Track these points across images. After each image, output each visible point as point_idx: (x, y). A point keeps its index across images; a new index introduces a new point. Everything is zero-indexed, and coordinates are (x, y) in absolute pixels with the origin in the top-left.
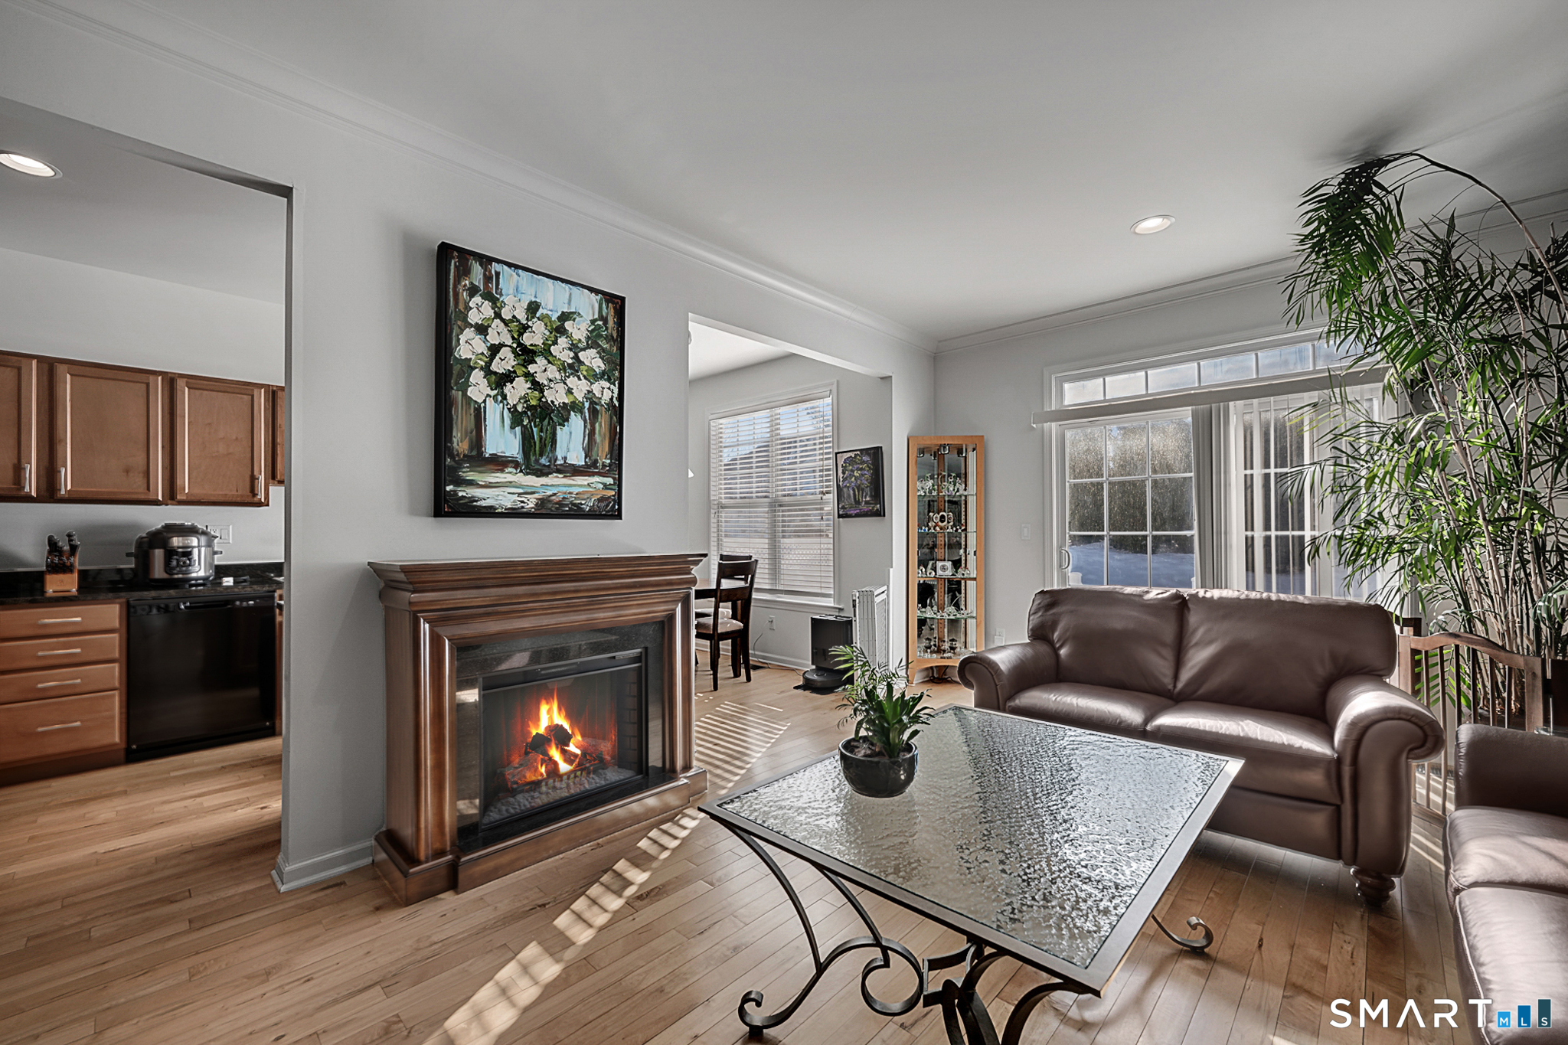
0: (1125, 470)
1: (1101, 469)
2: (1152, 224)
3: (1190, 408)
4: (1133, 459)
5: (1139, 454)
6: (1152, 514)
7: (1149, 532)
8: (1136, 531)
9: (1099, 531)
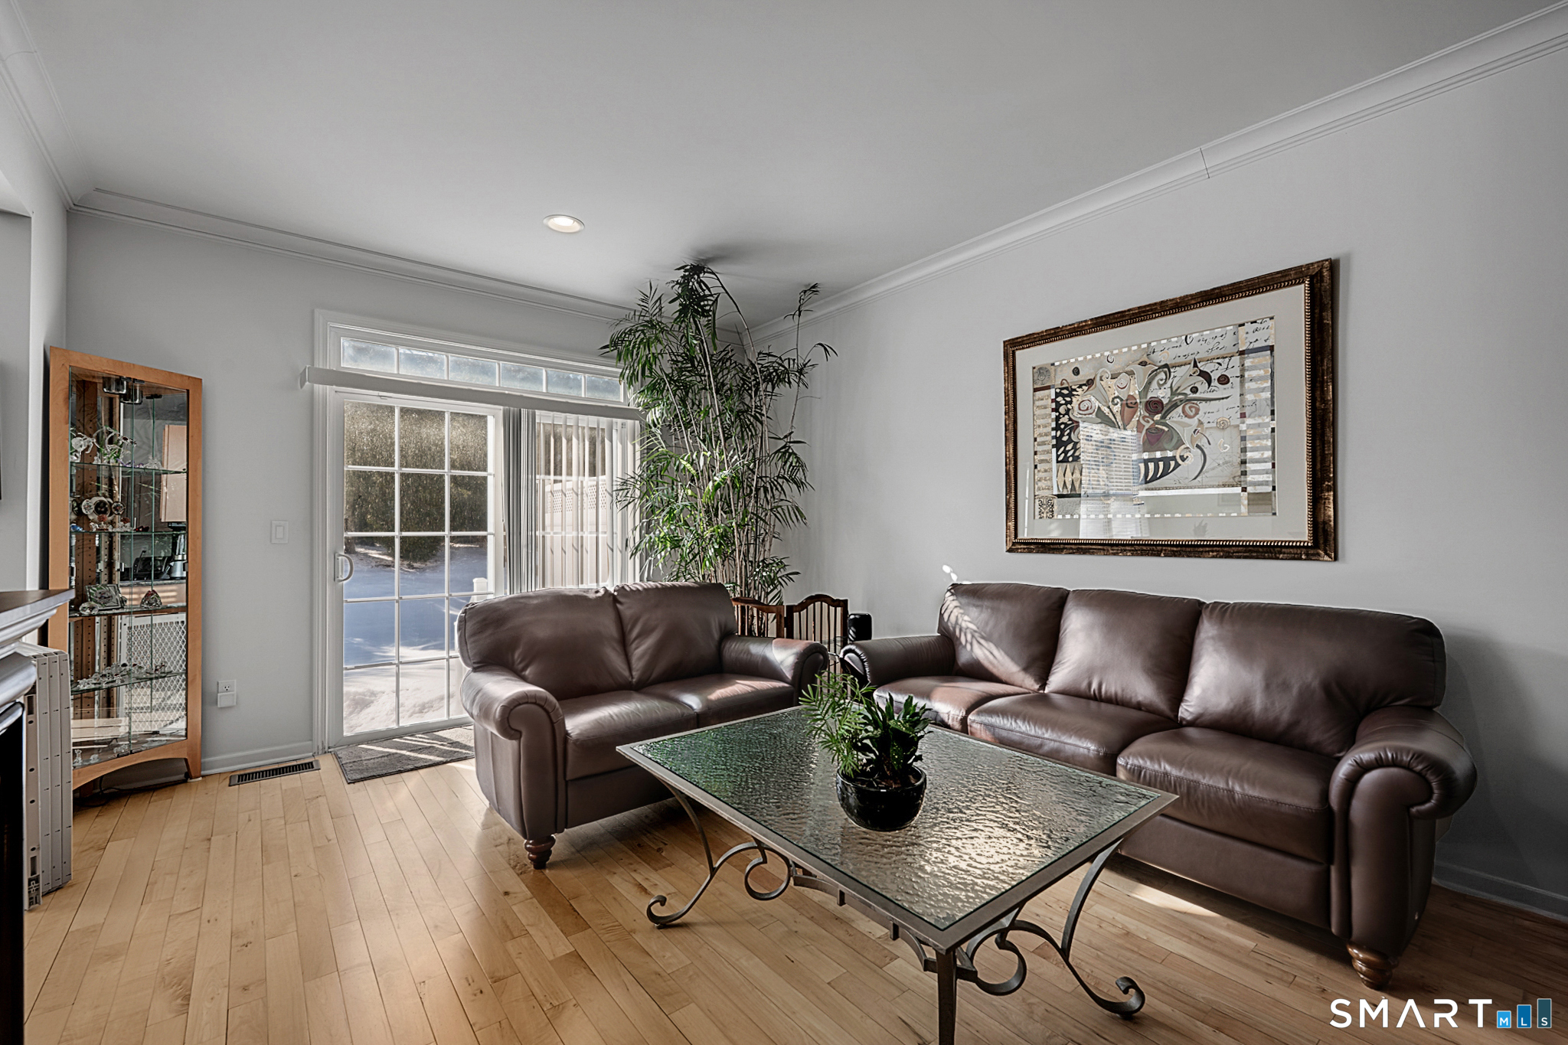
0: (421, 461)
1: (391, 457)
2: (563, 223)
3: (502, 407)
4: (430, 449)
5: (436, 445)
6: (451, 511)
7: (447, 533)
8: (433, 531)
9: (389, 531)
